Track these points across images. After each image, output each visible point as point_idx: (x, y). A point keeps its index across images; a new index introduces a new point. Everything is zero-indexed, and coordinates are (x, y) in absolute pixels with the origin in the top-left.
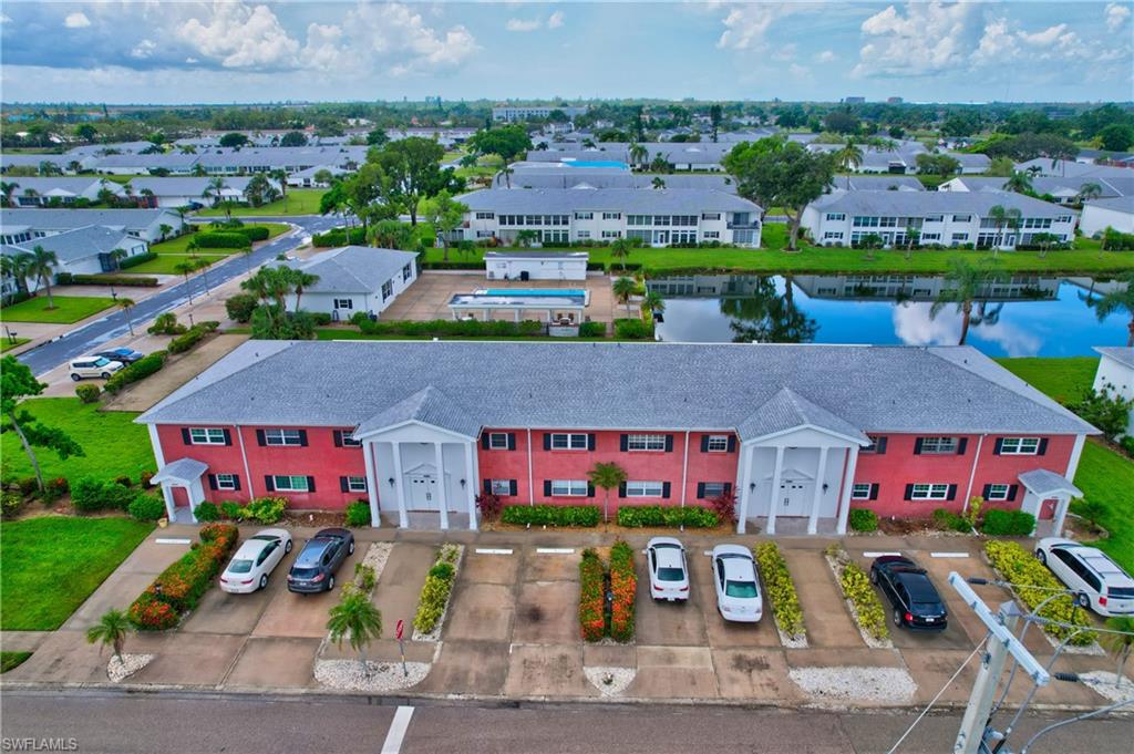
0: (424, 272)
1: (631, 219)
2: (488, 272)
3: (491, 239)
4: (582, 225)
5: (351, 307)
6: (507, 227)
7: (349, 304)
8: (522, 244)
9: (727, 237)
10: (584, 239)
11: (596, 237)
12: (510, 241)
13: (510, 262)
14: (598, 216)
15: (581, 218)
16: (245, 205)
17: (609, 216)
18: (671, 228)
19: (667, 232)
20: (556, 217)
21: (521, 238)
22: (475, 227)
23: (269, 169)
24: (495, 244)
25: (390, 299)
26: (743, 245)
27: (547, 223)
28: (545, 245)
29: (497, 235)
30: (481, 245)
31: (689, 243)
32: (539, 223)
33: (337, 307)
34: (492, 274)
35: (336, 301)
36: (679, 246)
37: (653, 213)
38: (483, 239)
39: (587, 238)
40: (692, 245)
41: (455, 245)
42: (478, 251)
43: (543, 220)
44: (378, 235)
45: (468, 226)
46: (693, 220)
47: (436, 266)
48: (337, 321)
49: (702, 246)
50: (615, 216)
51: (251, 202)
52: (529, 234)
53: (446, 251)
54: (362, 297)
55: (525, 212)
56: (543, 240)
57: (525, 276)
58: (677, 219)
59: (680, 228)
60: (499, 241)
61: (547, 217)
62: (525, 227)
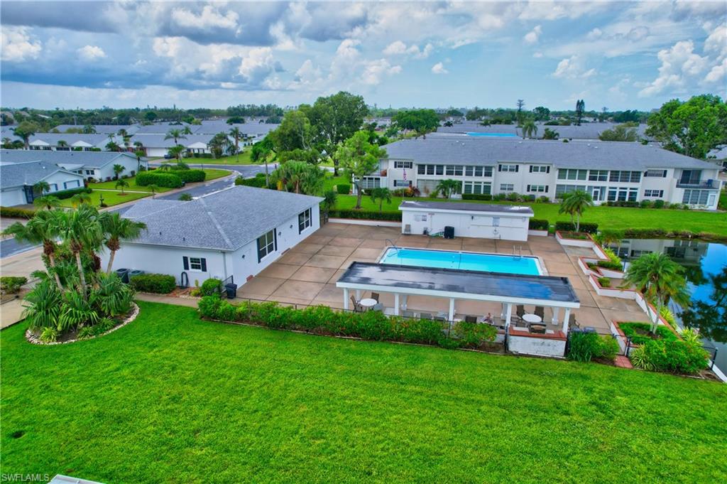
0: (331, 220)
1: (562, 173)
2: (403, 225)
3: (409, 188)
4: (507, 177)
5: (205, 270)
6: (426, 176)
7: (201, 265)
8: (440, 195)
9: (676, 196)
10: (507, 192)
11: (521, 190)
12: (427, 191)
13: (432, 214)
14: (524, 169)
15: (506, 170)
16: (205, 156)
17: (536, 169)
18: (607, 184)
19: (603, 189)
20: (479, 168)
21: (441, 187)
22: (391, 176)
23: (246, 135)
24: (412, 193)
25: (271, 258)
26: (697, 207)
27: (469, 174)
28: (465, 197)
29: (414, 184)
30: (397, 194)
31: (627, 202)
32: (459, 173)
33: (186, 267)
34: (408, 227)
35: (185, 259)
36: (616, 205)
37: (589, 168)
38: (399, 188)
39: (511, 192)
40: (632, 204)
41: (369, 192)
42: (394, 200)
43: (464, 170)
44: (283, 177)
45: (385, 174)
46: (635, 176)
47: (345, 214)
48: (184, 288)
49: (644, 205)
50: (543, 170)
51: (214, 154)
52: (450, 184)
53: (359, 199)
54: (221, 256)
55: (446, 162)
56: (463, 192)
57: (449, 232)
58: (615, 176)
59: (619, 185)
60: (416, 191)
61: (469, 168)
62: (445, 177)
